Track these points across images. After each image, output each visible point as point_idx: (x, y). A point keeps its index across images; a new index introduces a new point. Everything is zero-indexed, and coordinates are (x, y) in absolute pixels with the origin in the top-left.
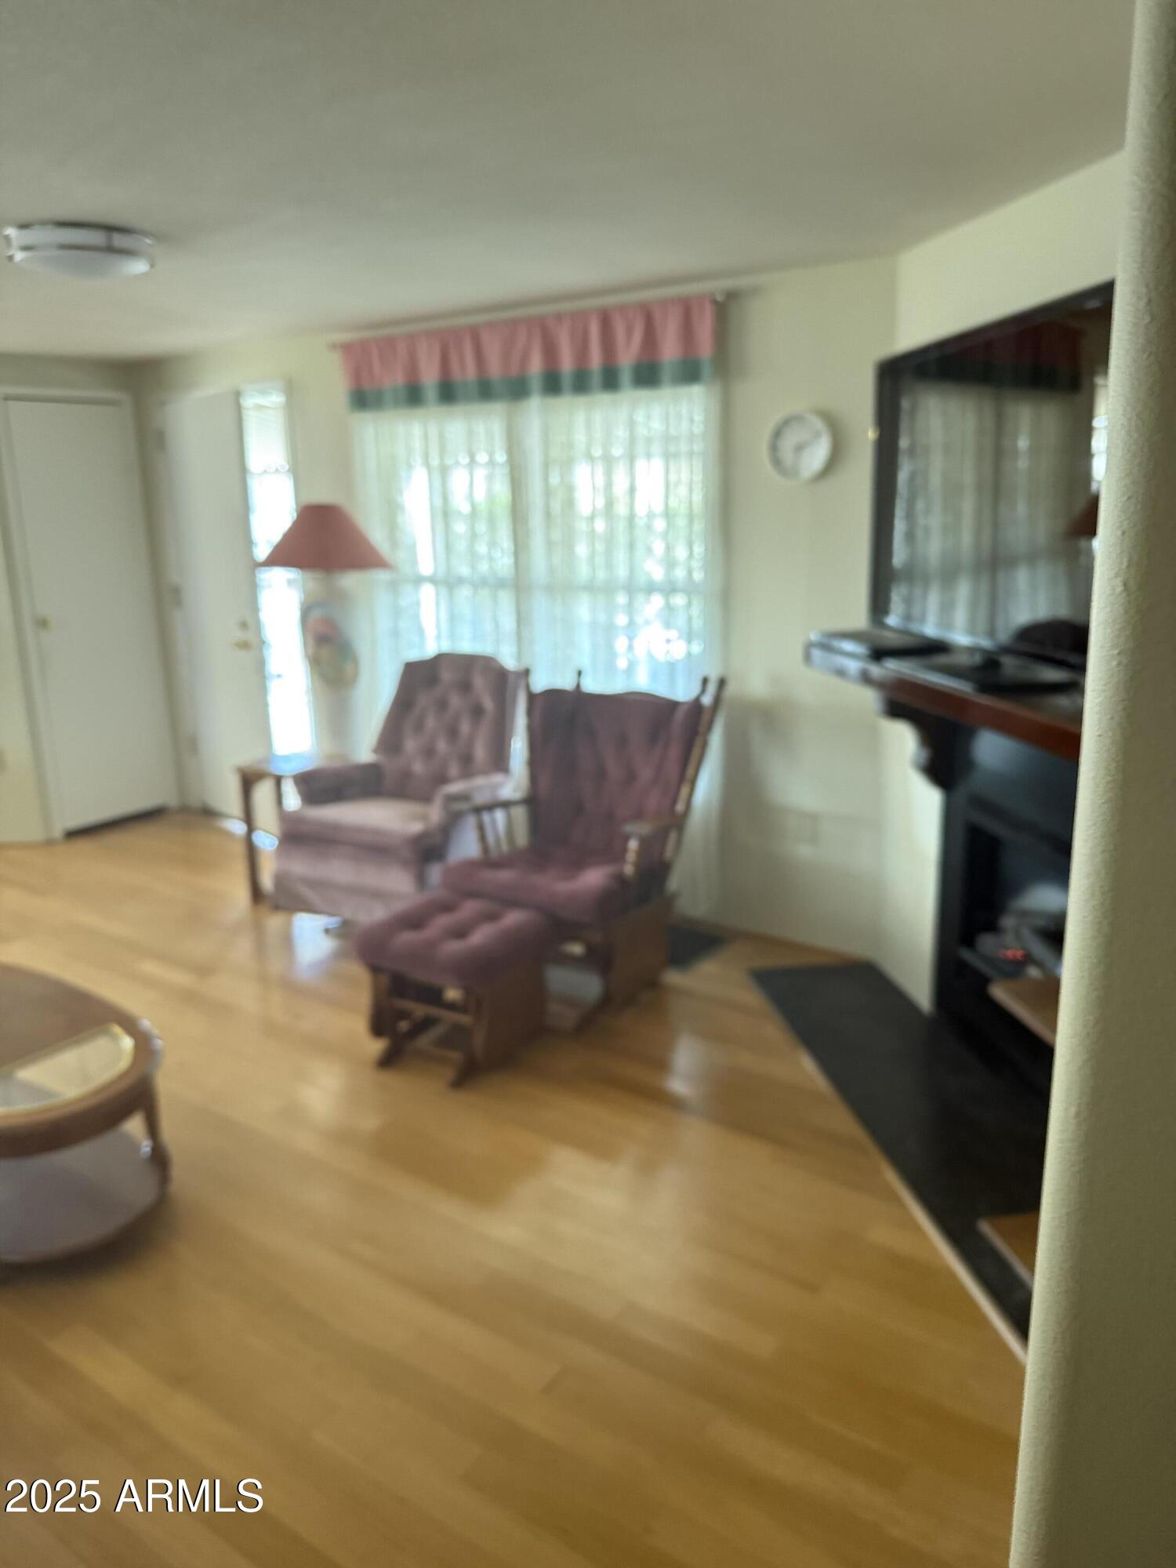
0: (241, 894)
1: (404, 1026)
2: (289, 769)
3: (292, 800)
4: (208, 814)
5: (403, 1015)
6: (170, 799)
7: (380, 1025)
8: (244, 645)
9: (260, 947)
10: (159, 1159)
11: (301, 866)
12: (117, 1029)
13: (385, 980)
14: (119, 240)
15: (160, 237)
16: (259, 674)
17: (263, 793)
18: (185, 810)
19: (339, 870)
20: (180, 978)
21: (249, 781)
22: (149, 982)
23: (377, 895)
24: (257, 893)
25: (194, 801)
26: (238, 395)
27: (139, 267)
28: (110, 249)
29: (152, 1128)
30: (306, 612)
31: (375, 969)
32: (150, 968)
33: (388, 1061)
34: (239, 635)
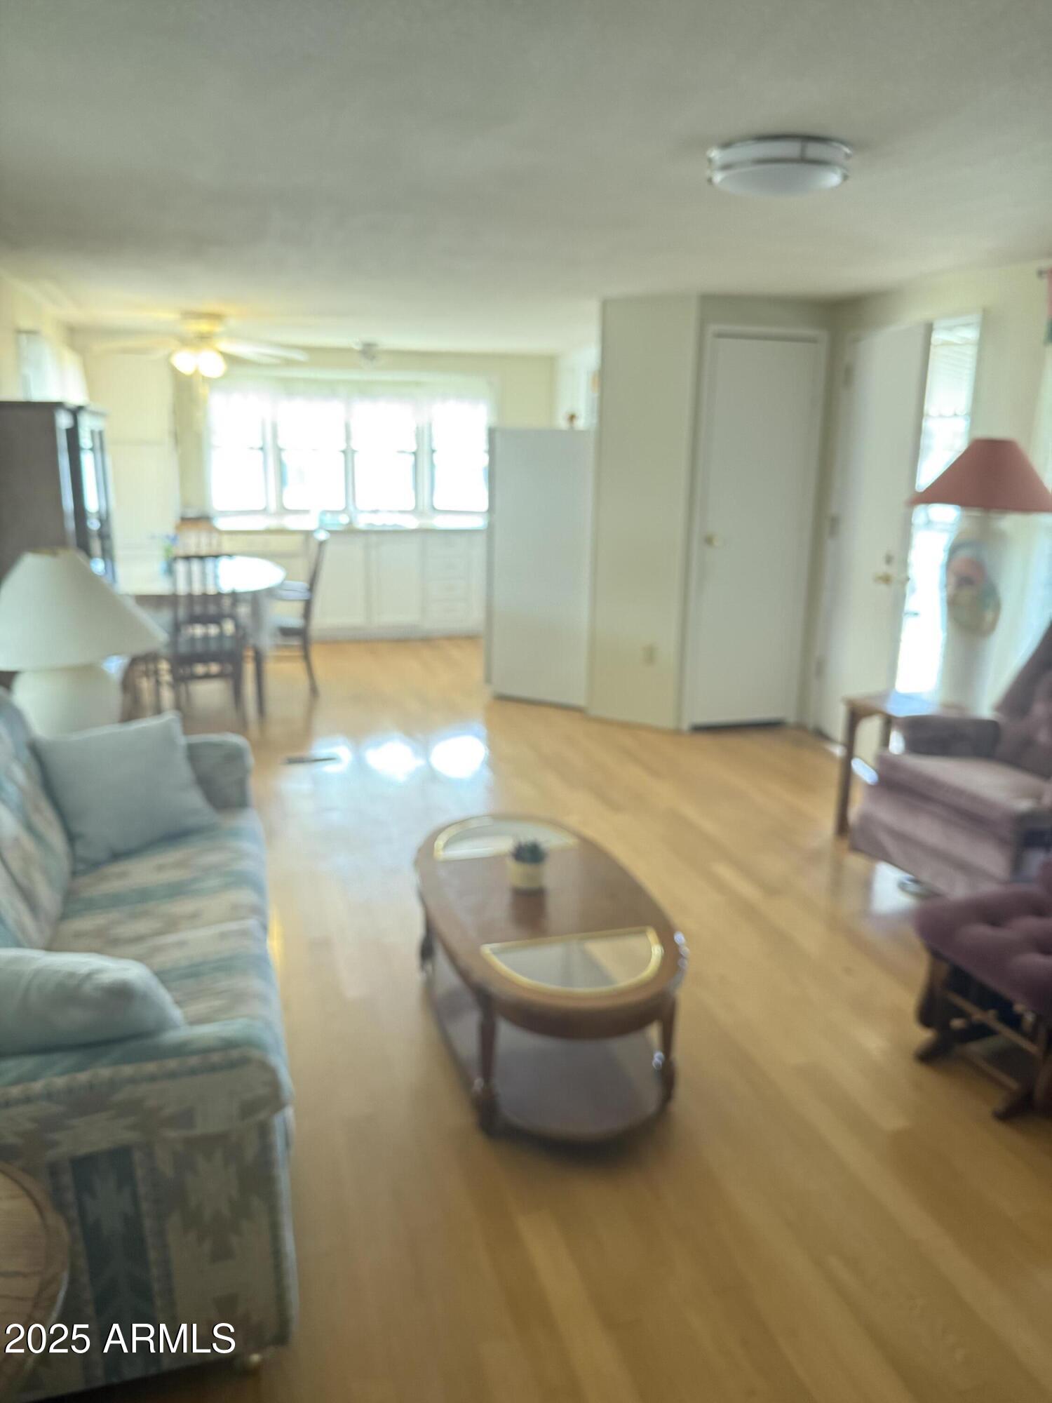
0: (828, 823)
1: (957, 1023)
2: (901, 710)
3: (897, 743)
4: (821, 736)
5: (960, 1013)
6: (790, 716)
7: (929, 1013)
8: (886, 579)
9: (837, 883)
10: (667, 1076)
11: (888, 814)
12: (652, 936)
13: (944, 969)
14: (814, 150)
15: (858, 145)
16: (895, 612)
17: (870, 730)
18: (800, 727)
19: (927, 830)
20: (747, 889)
21: (856, 715)
22: (720, 886)
23: (963, 867)
24: (842, 826)
25: (811, 723)
26: (929, 329)
27: (833, 179)
28: (803, 160)
29: (667, 1043)
30: (954, 550)
31: (936, 955)
32: (725, 872)
33: (929, 1057)
34: (883, 568)
